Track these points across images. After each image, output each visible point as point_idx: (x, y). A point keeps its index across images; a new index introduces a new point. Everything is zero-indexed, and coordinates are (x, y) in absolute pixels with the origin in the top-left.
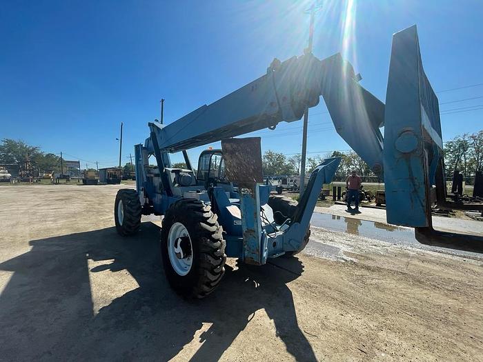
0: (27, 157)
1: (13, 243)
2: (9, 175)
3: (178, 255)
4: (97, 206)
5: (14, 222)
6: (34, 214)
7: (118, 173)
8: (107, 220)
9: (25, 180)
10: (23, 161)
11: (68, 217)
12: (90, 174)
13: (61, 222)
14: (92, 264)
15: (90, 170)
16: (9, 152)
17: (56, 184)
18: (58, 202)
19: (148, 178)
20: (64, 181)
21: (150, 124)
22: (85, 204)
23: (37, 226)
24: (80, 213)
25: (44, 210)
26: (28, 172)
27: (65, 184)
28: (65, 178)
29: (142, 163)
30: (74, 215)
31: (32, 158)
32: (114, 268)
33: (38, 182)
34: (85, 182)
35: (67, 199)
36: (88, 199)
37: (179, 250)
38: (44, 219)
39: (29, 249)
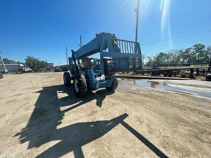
0: (36, 63)
1: (38, 88)
2: (31, 69)
3: (77, 87)
4: (59, 79)
5: (37, 83)
6: (42, 81)
7: (67, 67)
8: (62, 82)
9: (36, 71)
10: (34, 64)
11: (51, 82)
12: (57, 68)
13: (49, 83)
14: (58, 92)
15: (57, 66)
16: (29, 61)
17: (46, 72)
18: (48, 78)
19: (73, 68)
20: (49, 71)
21: (72, 50)
22: (56, 78)
23: (43, 84)
24: (54, 81)
25: (44, 80)
26: (37, 68)
27: (49, 72)
28: (49, 70)
29: (71, 63)
30: (53, 81)
31: (37, 63)
32: (63, 93)
33: (40, 72)
34: (56, 71)
35: (50, 77)
36: (57, 77)
37: (77, 86)
38: (45, 82)
39: (43, 89)
